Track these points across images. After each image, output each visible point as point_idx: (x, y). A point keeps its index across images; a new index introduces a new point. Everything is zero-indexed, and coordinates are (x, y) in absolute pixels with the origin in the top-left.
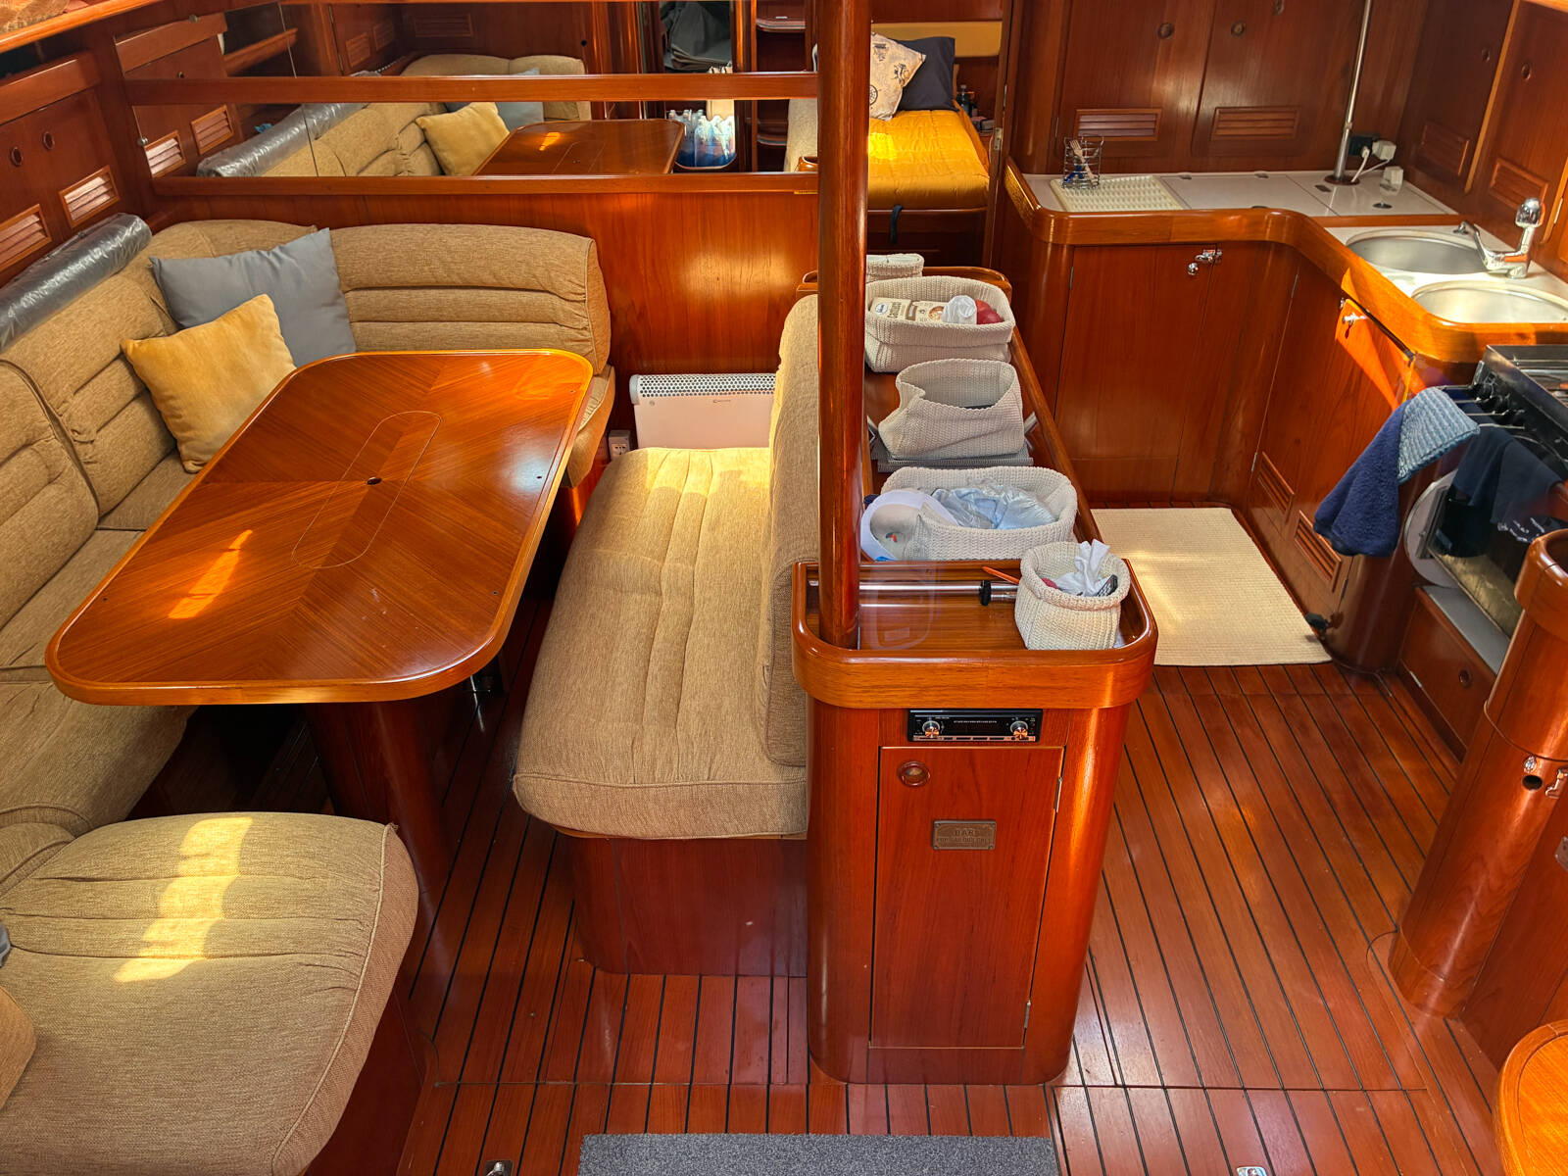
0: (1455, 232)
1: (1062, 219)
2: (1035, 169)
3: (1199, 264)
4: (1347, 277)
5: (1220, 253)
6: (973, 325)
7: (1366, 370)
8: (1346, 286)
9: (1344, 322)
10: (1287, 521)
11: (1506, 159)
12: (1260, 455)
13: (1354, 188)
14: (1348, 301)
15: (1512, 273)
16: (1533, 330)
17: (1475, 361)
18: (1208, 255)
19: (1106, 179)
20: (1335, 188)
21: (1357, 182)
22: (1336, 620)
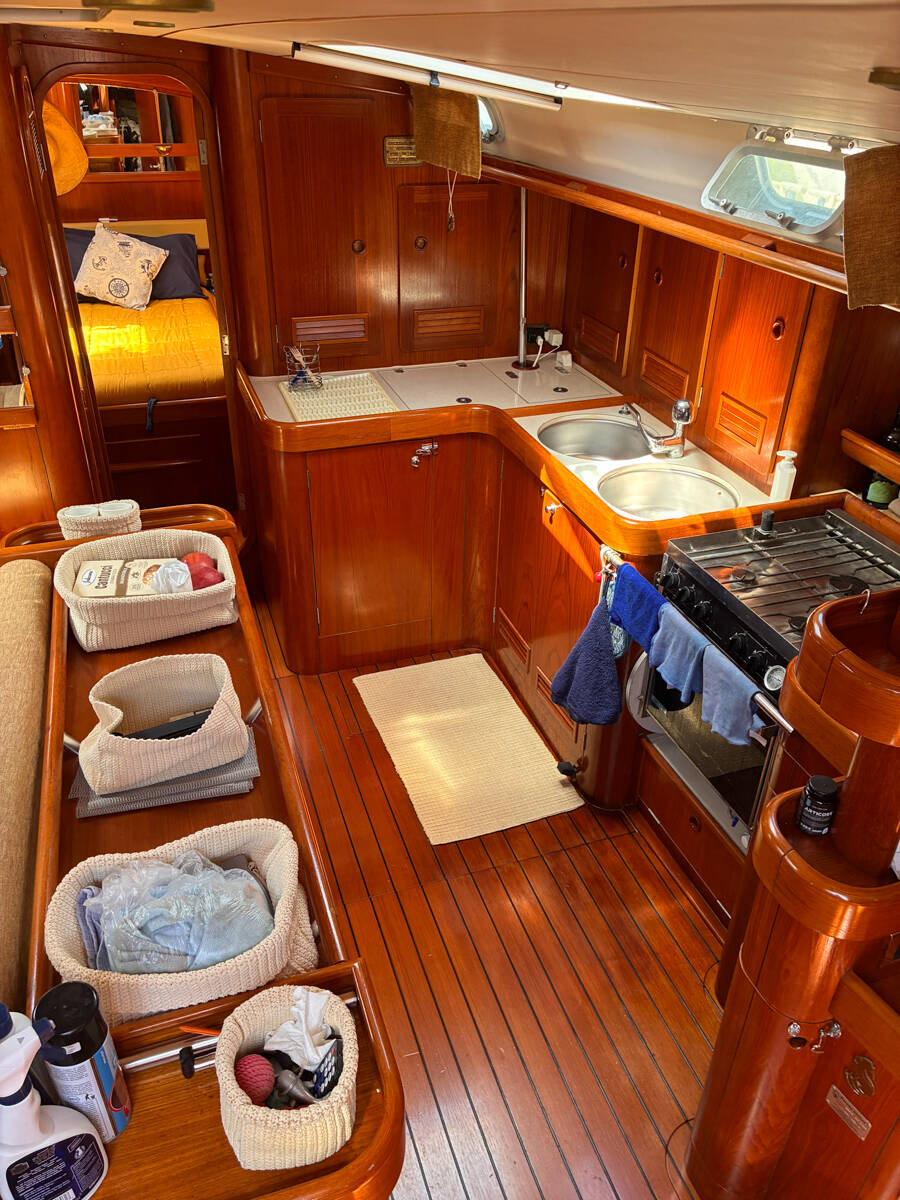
0: (620, 412)
1: (290, 430)
2: (264, 371)
3: (420, 457)
4: (543, 472)
5: (436, 446)
6: (189, 592)
7: (571, 554)
8: (544, 478)
9: (547, 511)
10: (528, 672)
11: (651, 352)
12: (497, 609)
13: (535, 371)
14: (547, 491)
15: (672, 453)
16: (702, 521)
17: (659, 553)
18: (426, 448)
19: (329, 378)
20: (520, 373)
21: (537, 367)
22: (583, 764)
